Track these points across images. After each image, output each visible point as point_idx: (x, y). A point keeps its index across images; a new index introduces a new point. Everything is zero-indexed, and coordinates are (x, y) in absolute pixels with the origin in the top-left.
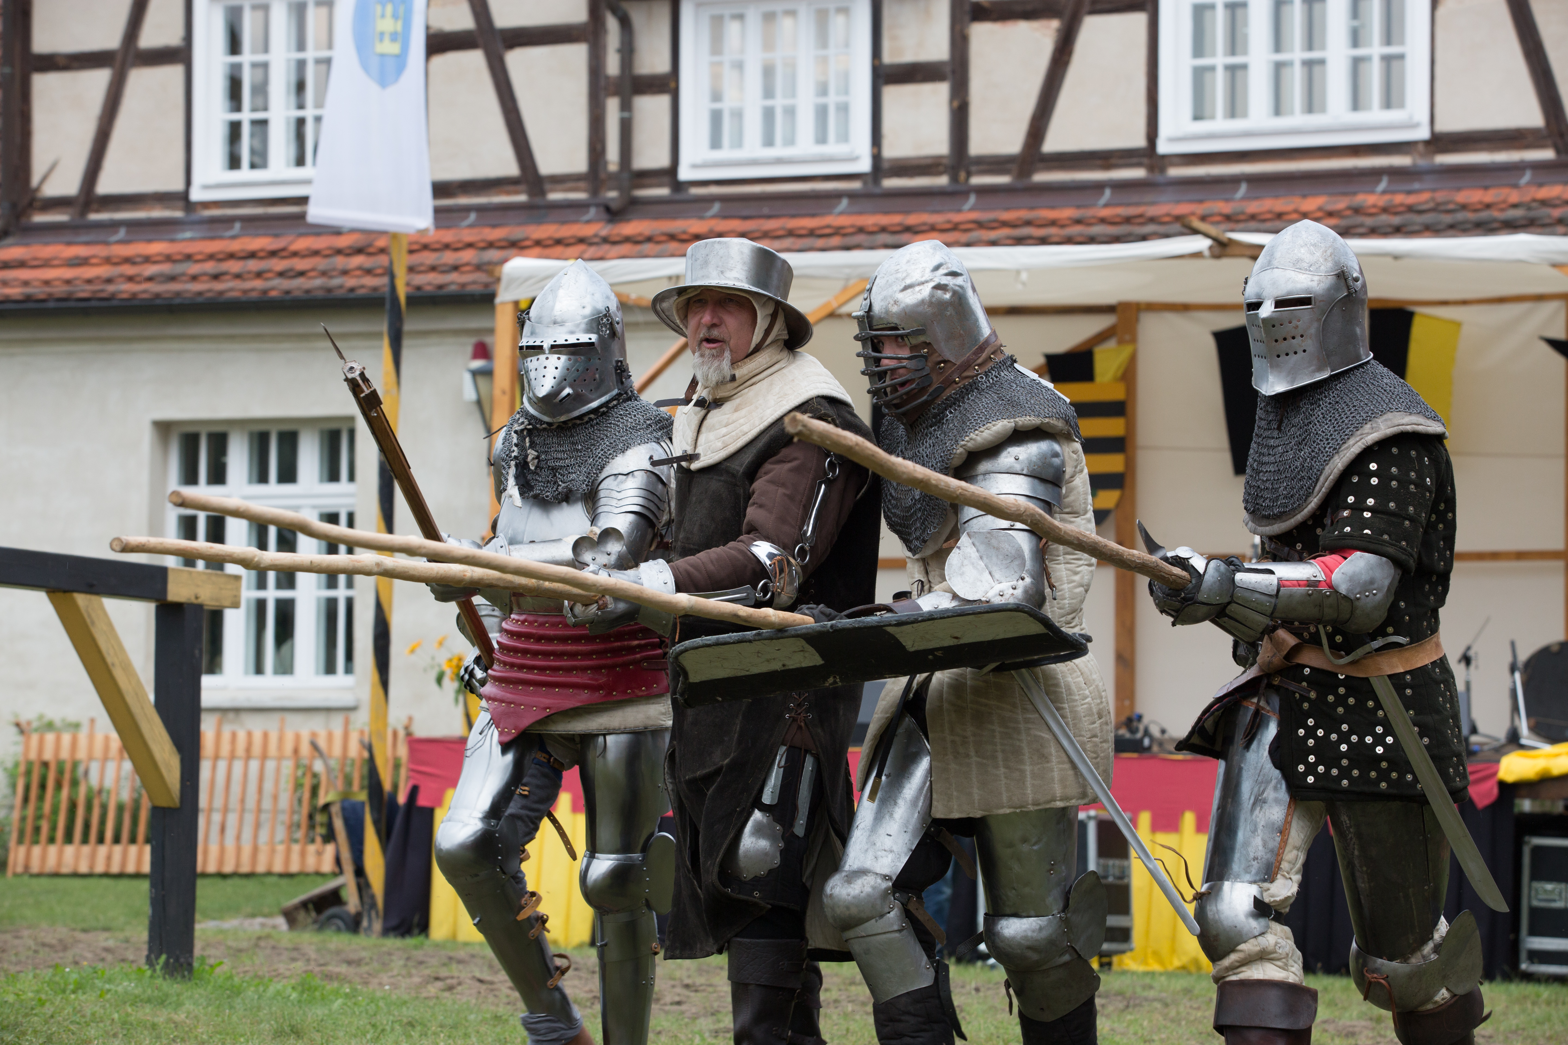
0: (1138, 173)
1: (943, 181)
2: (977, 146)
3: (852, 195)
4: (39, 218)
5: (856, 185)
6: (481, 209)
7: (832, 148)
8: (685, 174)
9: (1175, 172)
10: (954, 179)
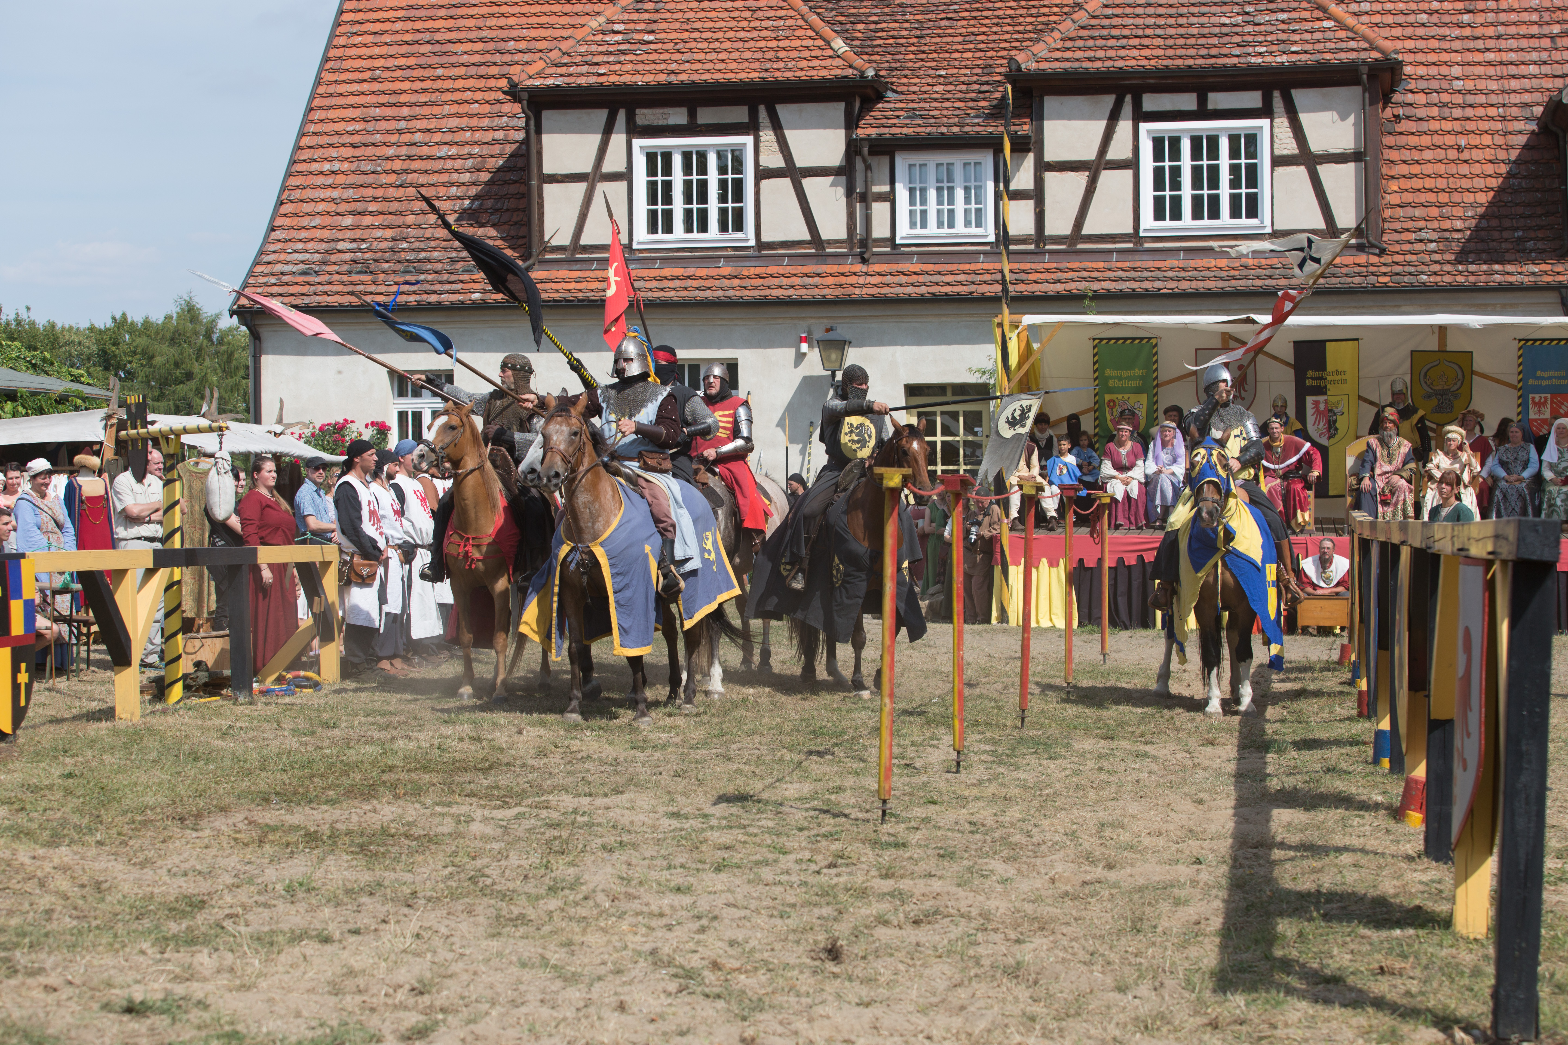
0: (1130, 245)
1: (1032, 247)
2: (1048, 231)
3: (985, 253)
4: (548, 256)
5: (988, 248)
6: (789, 256)
7: (973, 230)
8: (898, 241)
9: (1147, 245)
10: (1037, 246)
